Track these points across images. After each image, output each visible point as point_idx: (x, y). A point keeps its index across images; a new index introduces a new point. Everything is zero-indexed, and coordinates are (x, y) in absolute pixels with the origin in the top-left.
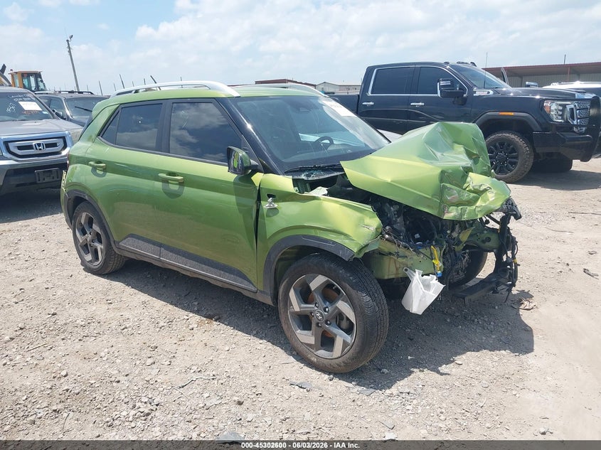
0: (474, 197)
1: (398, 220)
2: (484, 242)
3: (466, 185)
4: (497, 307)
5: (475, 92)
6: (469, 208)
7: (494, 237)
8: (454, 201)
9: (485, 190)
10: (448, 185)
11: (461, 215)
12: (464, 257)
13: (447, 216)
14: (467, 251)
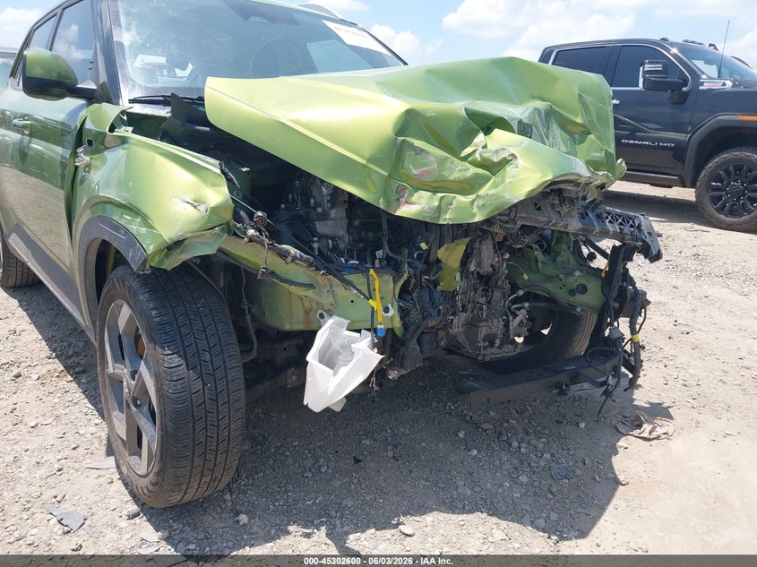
0: (477, 175)
1: (333, 213)
2: (572, 292)
3: (468, 150)
4: (582, 425)
5: (702, 84)
6: (461, 198)
7: (594, 286)
8: (428, 179)
9: (505, 162)
10: (417, 143)
11: (439, 210)
12: (515, 316)
13: (405, 211)
14: (527, 305)
